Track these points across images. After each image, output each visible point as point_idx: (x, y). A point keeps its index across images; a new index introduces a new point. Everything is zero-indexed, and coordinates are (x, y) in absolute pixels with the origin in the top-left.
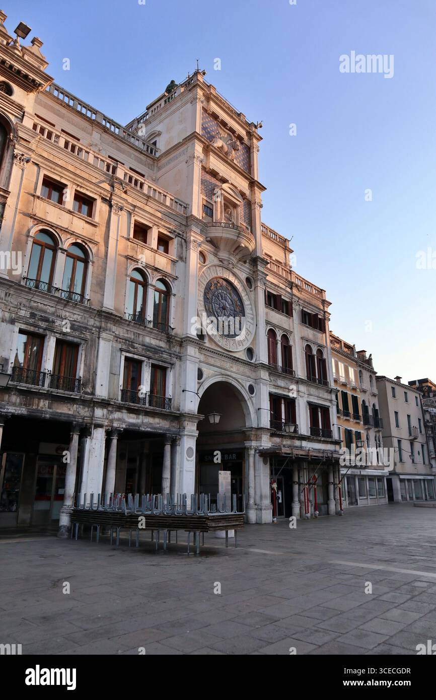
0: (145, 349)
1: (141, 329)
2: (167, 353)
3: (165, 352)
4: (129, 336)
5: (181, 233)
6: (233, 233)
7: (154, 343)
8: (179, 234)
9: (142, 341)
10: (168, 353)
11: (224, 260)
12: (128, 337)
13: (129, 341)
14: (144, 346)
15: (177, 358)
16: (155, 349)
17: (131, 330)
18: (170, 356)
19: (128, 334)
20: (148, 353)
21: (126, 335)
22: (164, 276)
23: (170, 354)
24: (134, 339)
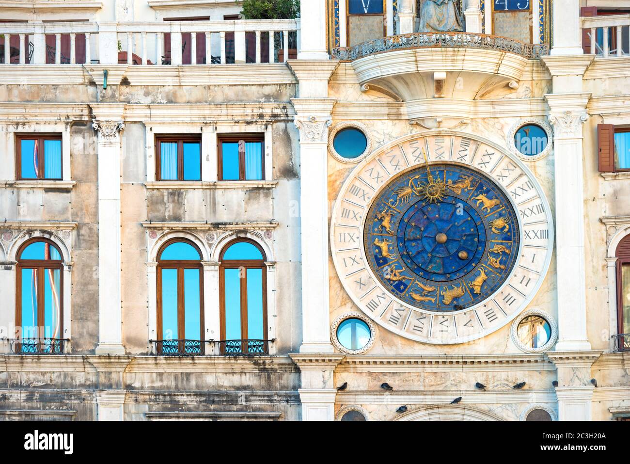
0: (205, 401)
1: (185, 364)
2: (259, 396)
3: (256, 396)
4: (165, 383)
5: (277, 111)
6: (405, 60)
7: (226, 383)
8: (275, 116)
9: (197, 386)
10: (264, 396)
11: (423, 119)
12: (162, 388)
13: (164, 396)
14: (201, 395)
15: (287, 402)
16: (228, 395)
17: (168, 370)
18: (271, 401)
19: (161, 380)
20: (212, 407)
21: (158, 384)
22: (240, 232)
23: (268, 396)
24: (176, 387)
